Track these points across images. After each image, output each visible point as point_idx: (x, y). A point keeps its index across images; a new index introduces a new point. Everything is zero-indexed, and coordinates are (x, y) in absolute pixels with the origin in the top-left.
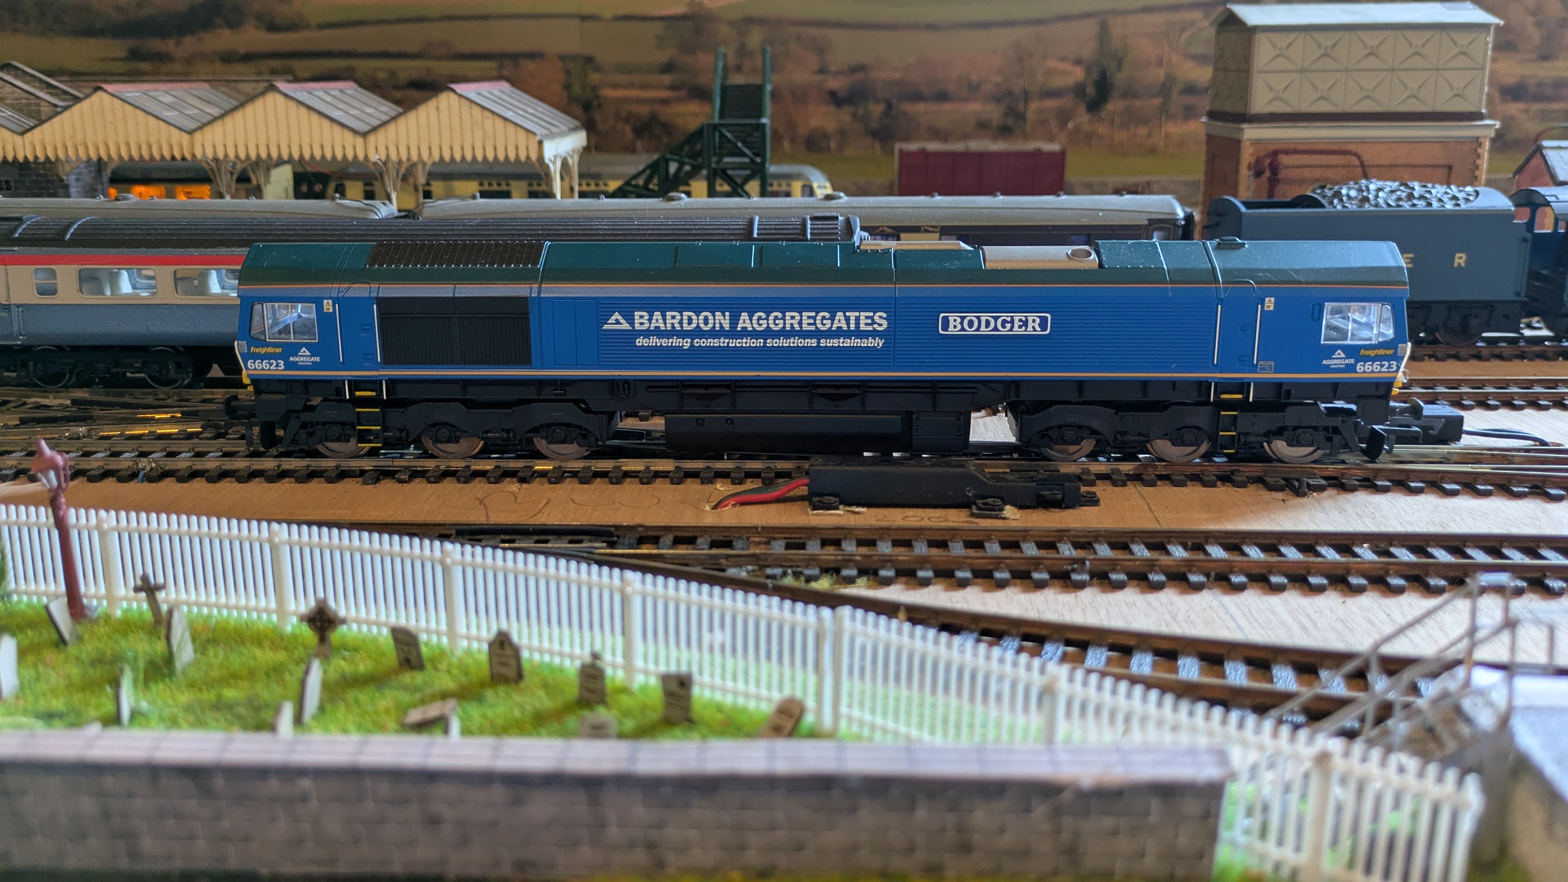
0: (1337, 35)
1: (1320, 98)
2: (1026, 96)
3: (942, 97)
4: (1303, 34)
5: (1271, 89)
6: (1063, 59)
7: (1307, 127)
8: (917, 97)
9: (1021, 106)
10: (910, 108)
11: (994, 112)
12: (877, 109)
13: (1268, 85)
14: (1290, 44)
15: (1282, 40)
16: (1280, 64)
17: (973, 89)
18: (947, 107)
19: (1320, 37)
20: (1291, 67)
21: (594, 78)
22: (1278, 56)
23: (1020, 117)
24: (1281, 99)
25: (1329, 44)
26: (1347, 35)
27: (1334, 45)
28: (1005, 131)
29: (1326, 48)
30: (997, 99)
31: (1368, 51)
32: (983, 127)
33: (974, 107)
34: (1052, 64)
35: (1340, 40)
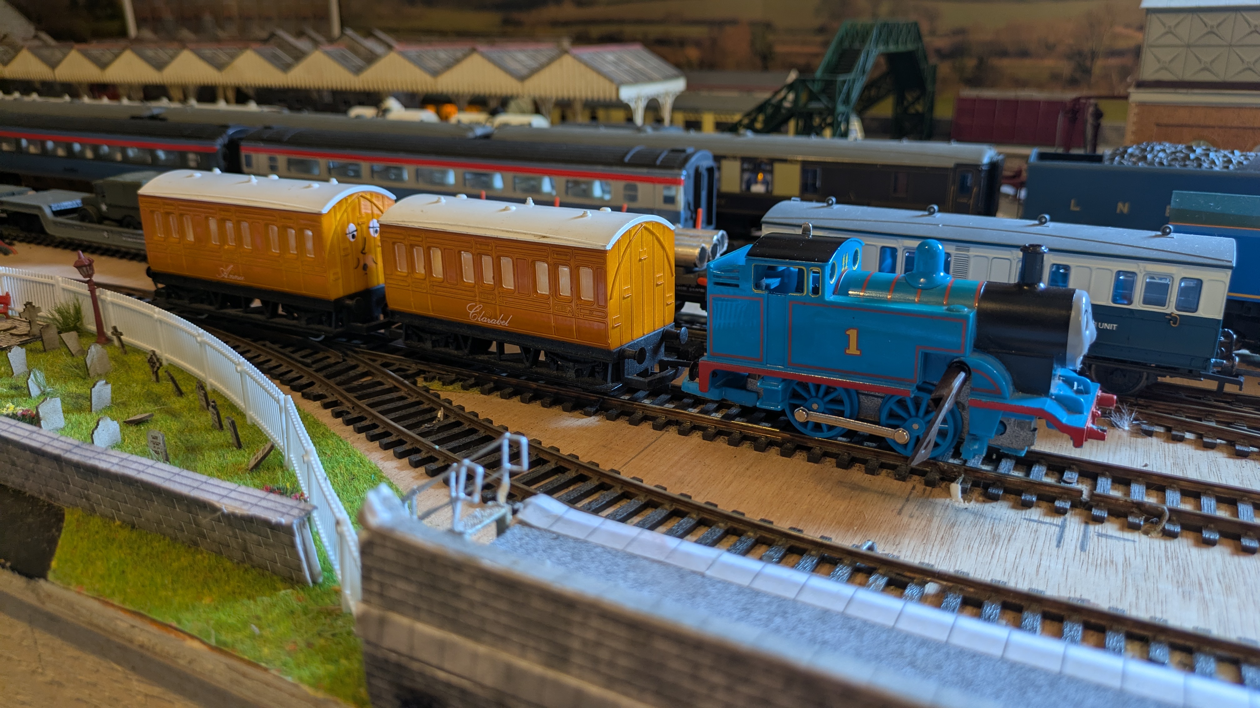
0: (1222, 16)
1: (1203, 69)
2: (1094, 55)
3: (1024, 54)
4: (1190, 16)
5: (1159, 61)
6: (1127, 26)
7: (1186, 94)
8: (1004, 53)
9: (1088, 63)
10: (996, 62)
11: (1066, 68)
12: (971, 63)
13: (1155, 56)
14: (1178, 24)
15: (1171, 20)
16: (1170, 39)
17: (1049, 48)
18: (1027, 62)
19: (1206, 17)
20: (1178, 42)
21: (771, 37)
22: (1167, 33)
23: (1087, 71)
24: (1166, 69)
25: (1215, 23)
26: (1233, 15)
27: (1219, 25)
28: (1073, 82)
29: (1212, 27)
30: (1069, 57)
31: (1253, 29)
32: (1055, 78)
33: (1050, 63)
34: (1119, 29)
35: (1225, 20)
